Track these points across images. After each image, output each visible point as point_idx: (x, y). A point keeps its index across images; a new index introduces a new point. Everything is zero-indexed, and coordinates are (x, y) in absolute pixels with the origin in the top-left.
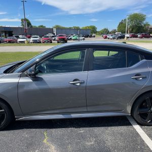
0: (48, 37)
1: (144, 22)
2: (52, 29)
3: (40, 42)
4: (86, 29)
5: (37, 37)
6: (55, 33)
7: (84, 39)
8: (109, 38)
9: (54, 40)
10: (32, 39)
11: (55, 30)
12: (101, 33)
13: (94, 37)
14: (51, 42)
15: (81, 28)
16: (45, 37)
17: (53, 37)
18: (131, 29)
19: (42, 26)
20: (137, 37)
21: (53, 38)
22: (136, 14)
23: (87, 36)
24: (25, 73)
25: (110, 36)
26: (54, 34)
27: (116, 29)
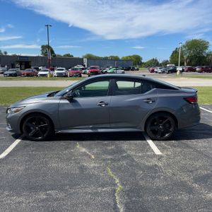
0: (76, 69)
1: (207, 51)
2: (82, 59)
3: (66, 76)
4: (127, 60)
5: (62, 70)
6: (86, 64)
7: (123, 73)
8: (156, 72)
9: (84, 73)
10: (56, 72)
11: (85, 60)
12: (148, 65)
13: (138, 70)
14: (81, 76)
15: (121, 58)
16: (73, 70)
17: (83, 69)
18: (188, 61)
19: (68, 55)
20: (195, 71)
21: (83, 71)
22: (196, 41)
23: (128, 69)
24: (65, 96)
25: (158, 70)
26: (84, 66)
27: (169, 59)
